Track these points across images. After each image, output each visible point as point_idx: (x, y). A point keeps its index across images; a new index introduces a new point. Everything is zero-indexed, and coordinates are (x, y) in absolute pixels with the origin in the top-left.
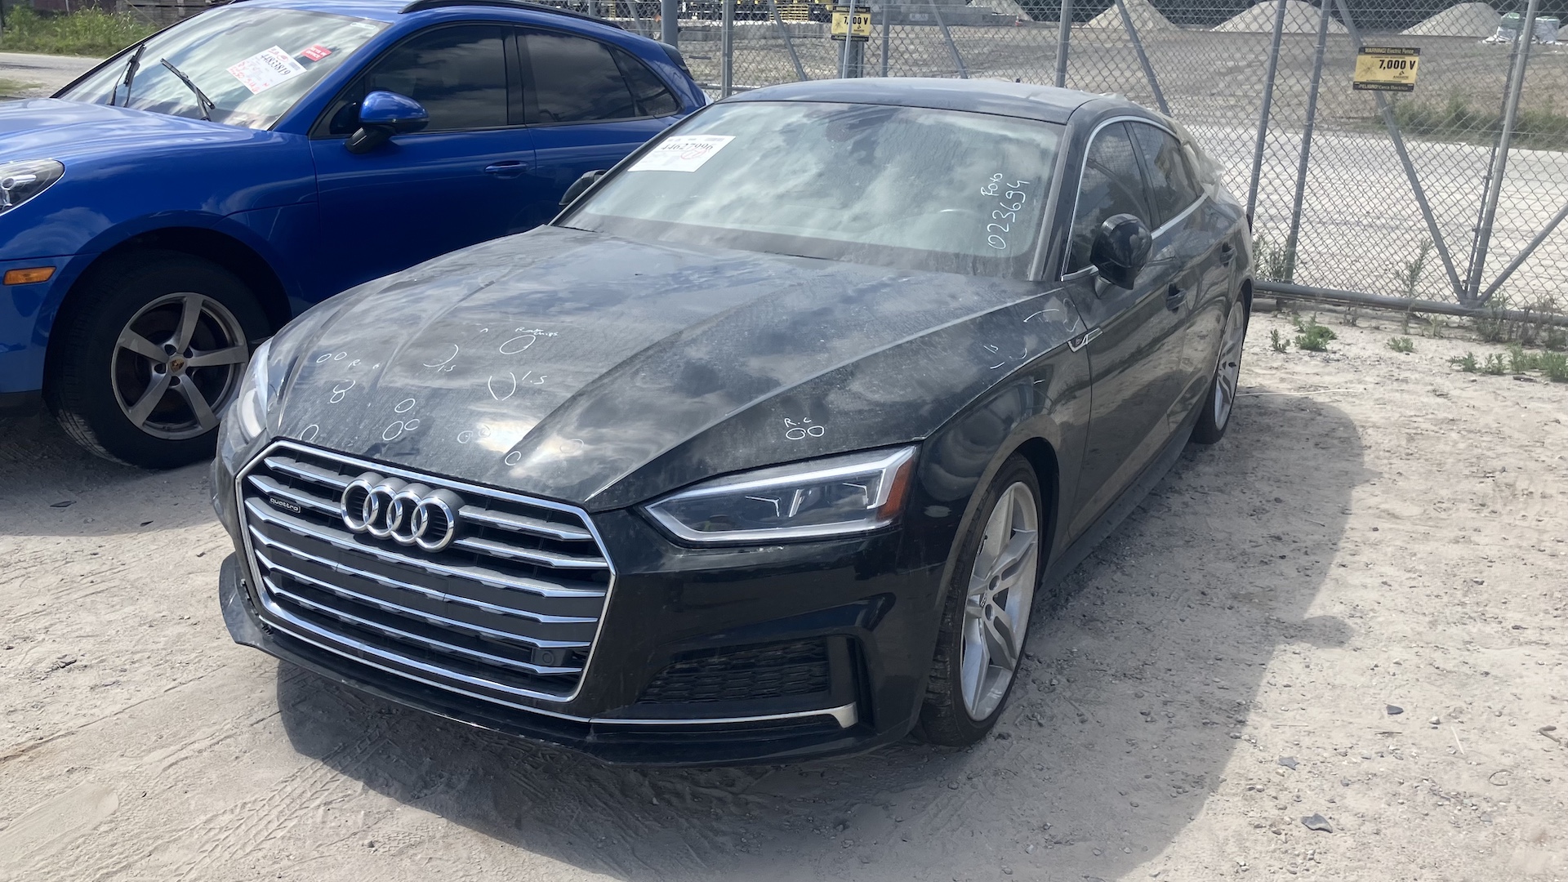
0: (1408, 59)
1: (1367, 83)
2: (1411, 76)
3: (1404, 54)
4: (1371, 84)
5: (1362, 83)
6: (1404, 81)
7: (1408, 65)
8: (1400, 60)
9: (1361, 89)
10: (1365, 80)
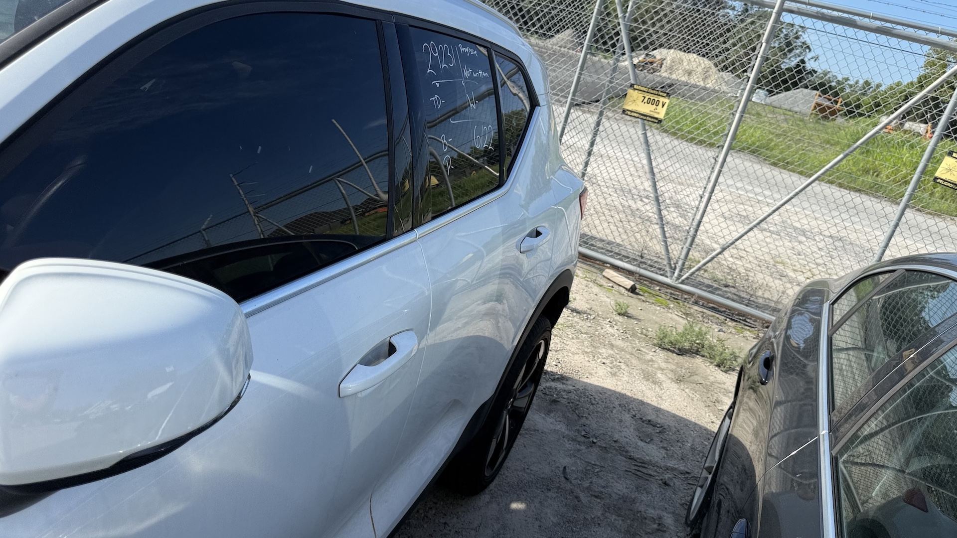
0: (662, 99)
1: (631, 112)
2: (661, 113)
3: (659, 95)
4: (635, 112)
5: (629, 111)
6: (656, 116)
7: (661, 104)
8: (656, 99)
9: (627, 114)
10: (630, 109)
